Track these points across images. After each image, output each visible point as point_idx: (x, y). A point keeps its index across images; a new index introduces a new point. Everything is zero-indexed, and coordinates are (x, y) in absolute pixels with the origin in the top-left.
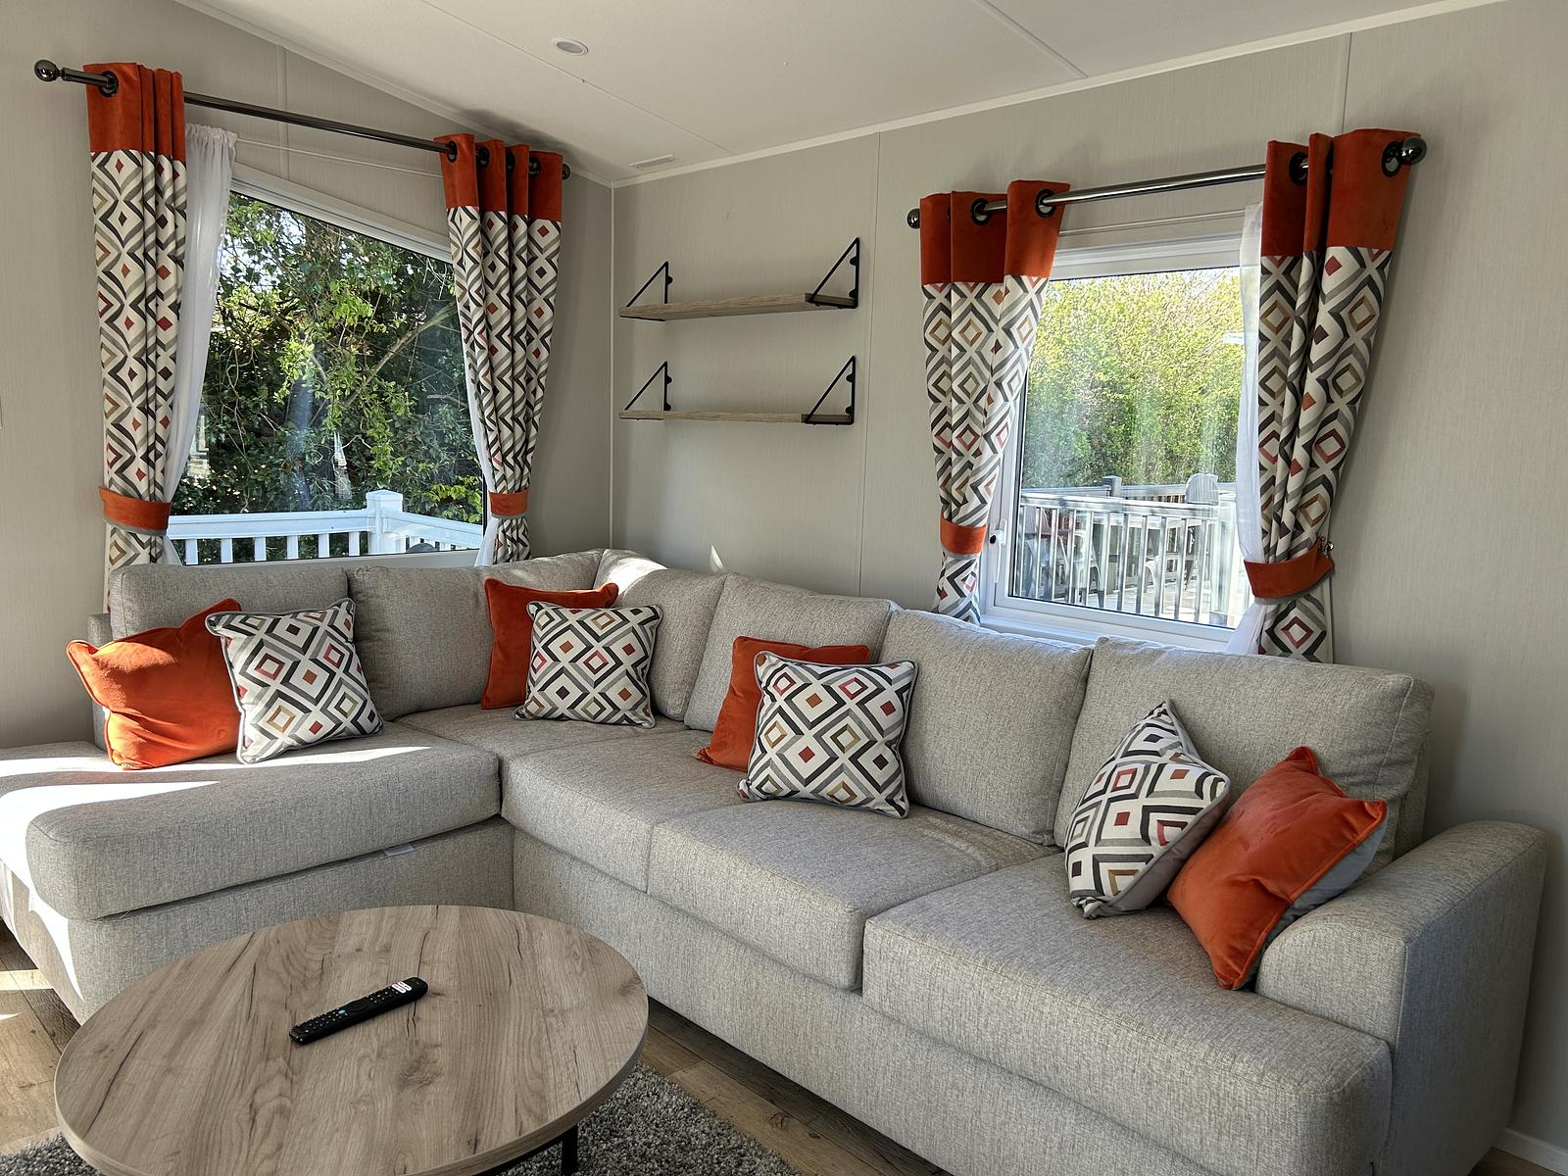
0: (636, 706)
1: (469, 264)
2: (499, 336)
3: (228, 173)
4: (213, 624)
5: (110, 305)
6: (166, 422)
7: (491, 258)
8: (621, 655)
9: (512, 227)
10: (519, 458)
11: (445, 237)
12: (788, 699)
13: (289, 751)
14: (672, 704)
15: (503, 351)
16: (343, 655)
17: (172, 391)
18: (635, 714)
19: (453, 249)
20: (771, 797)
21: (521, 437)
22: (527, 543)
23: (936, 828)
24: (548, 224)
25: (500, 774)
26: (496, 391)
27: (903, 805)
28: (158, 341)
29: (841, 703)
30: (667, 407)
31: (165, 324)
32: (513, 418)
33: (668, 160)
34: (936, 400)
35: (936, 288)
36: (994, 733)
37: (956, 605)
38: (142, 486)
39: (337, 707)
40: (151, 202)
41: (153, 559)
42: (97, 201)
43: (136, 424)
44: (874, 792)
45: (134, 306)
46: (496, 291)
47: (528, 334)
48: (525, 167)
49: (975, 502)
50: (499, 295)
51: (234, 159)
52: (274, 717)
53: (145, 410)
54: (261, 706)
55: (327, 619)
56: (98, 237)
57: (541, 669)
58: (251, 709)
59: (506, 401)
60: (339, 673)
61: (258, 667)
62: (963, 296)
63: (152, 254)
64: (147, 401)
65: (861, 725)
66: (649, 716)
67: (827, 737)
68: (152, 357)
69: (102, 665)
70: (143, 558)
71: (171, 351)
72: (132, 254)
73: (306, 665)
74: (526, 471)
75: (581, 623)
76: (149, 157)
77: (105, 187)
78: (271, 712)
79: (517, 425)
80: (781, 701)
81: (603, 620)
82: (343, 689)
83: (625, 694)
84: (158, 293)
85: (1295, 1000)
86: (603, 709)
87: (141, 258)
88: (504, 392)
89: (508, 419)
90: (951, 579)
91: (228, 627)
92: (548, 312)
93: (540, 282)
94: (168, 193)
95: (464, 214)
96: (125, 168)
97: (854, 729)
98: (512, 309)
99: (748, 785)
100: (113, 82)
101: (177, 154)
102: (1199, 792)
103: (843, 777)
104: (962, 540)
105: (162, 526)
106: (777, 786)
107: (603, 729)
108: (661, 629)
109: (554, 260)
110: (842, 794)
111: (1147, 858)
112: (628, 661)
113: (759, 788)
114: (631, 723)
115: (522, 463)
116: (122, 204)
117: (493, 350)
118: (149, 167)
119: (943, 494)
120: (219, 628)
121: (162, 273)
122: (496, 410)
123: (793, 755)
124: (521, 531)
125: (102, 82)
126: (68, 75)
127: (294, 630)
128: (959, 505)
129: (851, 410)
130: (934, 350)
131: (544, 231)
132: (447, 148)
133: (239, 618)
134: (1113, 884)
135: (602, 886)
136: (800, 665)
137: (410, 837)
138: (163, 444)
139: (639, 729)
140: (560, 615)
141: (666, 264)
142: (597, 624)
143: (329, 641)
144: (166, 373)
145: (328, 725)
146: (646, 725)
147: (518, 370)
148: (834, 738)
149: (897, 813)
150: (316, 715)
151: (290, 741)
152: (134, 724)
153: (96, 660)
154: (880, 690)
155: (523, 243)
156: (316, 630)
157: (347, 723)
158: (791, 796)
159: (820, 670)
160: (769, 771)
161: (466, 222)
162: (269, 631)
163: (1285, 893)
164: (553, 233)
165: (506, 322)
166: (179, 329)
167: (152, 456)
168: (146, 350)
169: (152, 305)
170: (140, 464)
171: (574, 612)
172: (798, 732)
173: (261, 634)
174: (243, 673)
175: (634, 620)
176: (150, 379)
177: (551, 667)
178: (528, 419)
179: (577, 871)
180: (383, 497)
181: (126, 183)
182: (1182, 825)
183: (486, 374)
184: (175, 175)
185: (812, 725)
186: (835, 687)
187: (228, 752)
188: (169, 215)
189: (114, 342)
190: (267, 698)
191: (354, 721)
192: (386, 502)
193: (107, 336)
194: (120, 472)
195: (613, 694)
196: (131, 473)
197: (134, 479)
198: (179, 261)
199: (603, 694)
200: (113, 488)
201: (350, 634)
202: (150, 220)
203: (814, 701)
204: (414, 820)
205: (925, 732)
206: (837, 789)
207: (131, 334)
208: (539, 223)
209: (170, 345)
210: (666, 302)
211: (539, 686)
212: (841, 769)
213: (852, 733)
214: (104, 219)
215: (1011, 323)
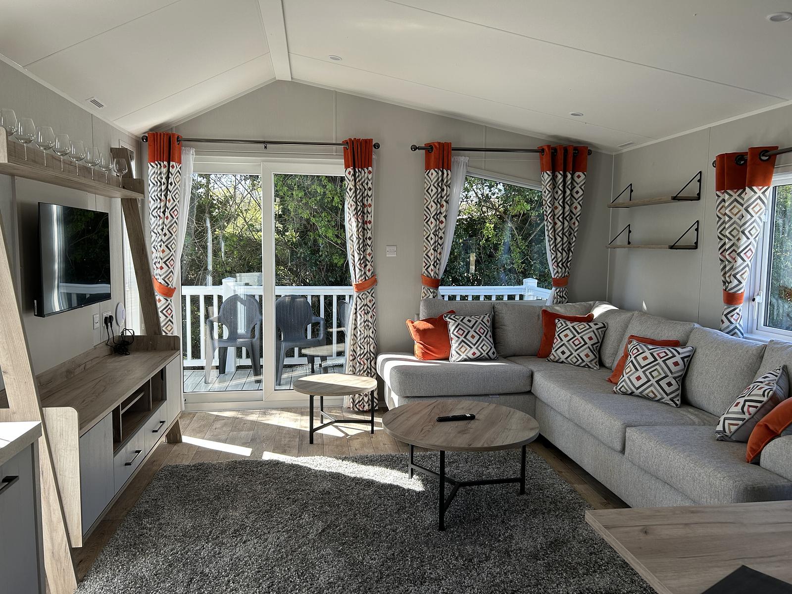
0: (592, 361)
1: (547, 192)
2: (558, 218)
3: (465, 170)
4: (445, 317)
5: (427, 217)
6: (440, 253)
7: (557, 189)
8: (587, 340)
9: (565, 177)
10: (564, 264)
11: (540, 182)
12: (635, 357)
13: (465, 360)
14: (607, 361)
15: (559, 224)
16: (485, 331)
17: (442, 244)
18: (591, 364)
19: (543, 187)
20: (625, 394)
21: (566, 256)
22: (566, 298)
23: (692, 414)
24: (581, 174)
25: (532, 376)
26: (556, 239)
27: (677, 402)
28: (439, 228)
29: (656, 360)
30: (629, 243)
31: (442, 222)
32: (562, 249)
33: (631, 143)
34: (721, 239)
35: (721, 192)
36: (719, 377)
37: (728, 327)
38: (432, 274)
39: (481, 348)
40: (440, 184)
41: (434, 297)
42: (426, 185)
43: (432, 254)
44: (665, 396)
45: (433, 217)
46: (558, 201)
47: (571, 216)
48: (571, 152)
49: (735, 282)
50: (558, 203)
51: (467, 165)
52: (460, 348)
53: (435, 250)
54: (457, 344)
55: (481, 319)
56: (425, 196)
57: (557, 343)
58: (454, 345)
59: (559, 243)
60: (483, 337)
61: (457, 332)
62: (731, 196)
63: (439, 200)
64: (435, 247)
65: (662, 369)
66: (597, 365)
67: (647, 373)
68: (437, 233)
69: (415, 327)
70: (431, 297)
71: (443, 231)
72: (434, 201)
73: (472, 333)
74: (567, 269)
75: (573, 327)
76: (440, 170)
77: (428, 181)
78: (460, 346)
79: (564, 252)
80: (633, 358)
81: (581, 327)
82: (484, 342)
83: (587, 356)
84: (440, 212)
85: (768, 468)
86: (578, 360)
87: (436, 202)
88: (559, 239)
89: (560, 249)
90: (726, 316)
91: (450, 318)
92: (579, 208)
93: (576, 196)
94: (445, 181)
95: (546, 174)
96: (433, 174)
97: (660, 370)
98: (564, 208)
99: (616, 388)
100: (432, 148)
101: (448, 168)
102: (764, 395)
103: (652, 388)
104: (732, 299)
105: (437, 288)
106: (626, 389)
107: (576, 367)
108: (607, 332)
109: (582, 187)
110: (651, 395)
111: (743, 420)
112: (589, 343)
113: (620, 389)
114: (589, 367)
115: (565, 266)
116: (432, 186)
117: (555, 224)
118: (440, 173)
119: (723, 279)
120: (447, 318)
121: (442, 206)
122: (556, 246)
123: (633, 378)
124: (564, 293)
125: (429, 149)
126: (420, 148)
127: (469, 321)
128: (729, 283)
129: (696, 243)
130: (720, 218)
131: (579, 177)
132: (541, 151)
133: (453, 316)
134: (729, 429)
135: (559, 418)
136: (644, 345)
137: (497, 392)
138: (439, 261)
139: (591, 370)
140: (566, 323)
141: (631, 185)
142: (579, 328)
143: (481, 325)
144: (441, 238)
145: (478, 354)
146: (595, 368)
147: (565, 230)
148: (650, 373)
149: (674, 405)
150: (474, 350)
151: (465, 357)
152: (422, 346)
153: (413, 326)
154: (674, 356)
155: (569, 182)
156: (477, 321)
157: (484, 354)
158: (632, 394)
159: (651, 347)
160: (623, 383)
161: (547, 177)
162: (462, 321)
163: (776, 430)
164: (583, 176)
165: (561, 212)
166: (446, 224)
167: (435, 264)
168: (436, 231)
169: (438, 217)
170: (432, 267)
171: (571, 323)
172: (637, 370)
173: (459, 321)
174: (453, 333)
175: (594, 327)
176: (437, 240)
177: (560, 343)
178: (569, 250)
179: (552, 412)
180: (529, 281)
181: (434, 179)
182: (756, 407)
183: (552, 232)
184: (448, 175)
185: (642, 368)
186: (655, 354)
187: (447, 359)
188: (445, 188)
189: (428, 229)
190: (459, 342)
191: (487, 354)
192: (531, 283)
193: (426, 227)
194: (426, 269)
195: (582, 355)
196: (429, 270)
197: (430, 271)
198: (447, 202)
199: (578, 355)
200: (424, 274)
201: (488, 324)
202: (440, 190)
203: (645, 358)
204: (499, 386)
205: (693, 375)
206: (649, 393)
207: (432, 226)
208: (577, 174)
209: (443, 229)
210: (630, 200)
211: (555, 350)
212: (651, 385)
213: (658, 372)
214: (427, 191)
215: (749, 206)
